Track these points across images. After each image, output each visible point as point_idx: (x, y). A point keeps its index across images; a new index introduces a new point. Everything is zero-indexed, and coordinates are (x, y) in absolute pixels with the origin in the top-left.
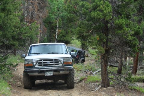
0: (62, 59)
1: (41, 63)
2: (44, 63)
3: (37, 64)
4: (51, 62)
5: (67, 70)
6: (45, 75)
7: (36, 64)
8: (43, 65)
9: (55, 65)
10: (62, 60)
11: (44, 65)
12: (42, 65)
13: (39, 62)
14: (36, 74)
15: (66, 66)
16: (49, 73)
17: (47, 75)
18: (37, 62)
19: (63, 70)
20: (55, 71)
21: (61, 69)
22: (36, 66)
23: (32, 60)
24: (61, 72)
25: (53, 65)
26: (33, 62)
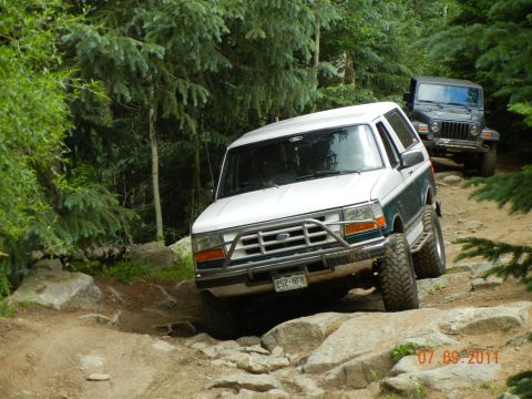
0: (334, 213)
1: (255, 241)
2: (266, 239)
3: (239, 247)
4: (293, 234)
5: (361, 255)
6: (277, 290)
7: (232, 250)
8: (262, 249)
9: (313, 239)
10: (334, 219)
11: (268, 248)
12: (257, 250)
13: (243, 238)
14: (239, 289)
15: (352, 240)
16: (289, 279)
17: (285, 289)
18: (234, 243)
19: (345, 260)
20: (315, 266)
21: (337, 258)
22: (234, 257)
23: (219, 234)
24: (340, 269)
25: (302, 242)
26: (222, 239)
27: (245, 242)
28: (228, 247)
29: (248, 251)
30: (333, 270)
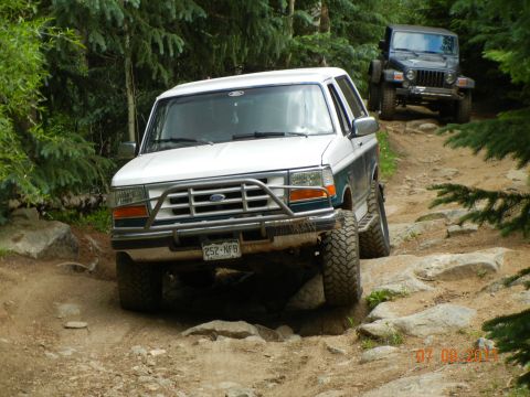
0: (279, 176)
1: (185, 200)
2: (198, 198)
3: (165, 205)
4: (228, 195)
5: (305, 227)
6: (206, 258)
7: (158, 207)
8: (192, 210)
9: (251, 204)
10: (278, 183)
11: (199, 209)
12: (187, 211)
13: (170, 195)
14: (163, 253)
15: (297, 208)
16: (221, 247)
17: (214, 257)
18: (160, 200)
19: (286, 230)
20: (251, 235)
21: (278, 227)
22: (158, 218)
23: (143, 189)
24: (280, 241)
25: (239, 205)
26: (146, 195)
27: (173, 201)
28: (153, 204)
29: (176, 212)
30: (272, 240)
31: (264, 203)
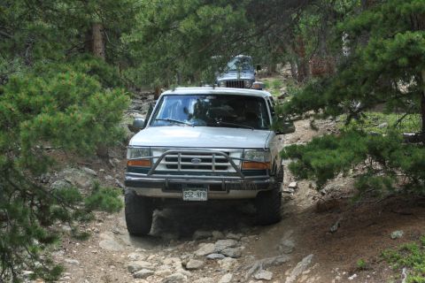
0: (238, 152)
1: (176, 159)
2: (183, 160)
3: (162, 162)
4: (204, 160)
5: (250, 186)
6: (184, 199)
7: (158, 163)
8: (179, 167)
9: (217, 168)
10: (238, 155)
11: (183, 167)
12: (176, 167)
13: (167, 156)
14: (157, 192)
15: (247, 173)
16: (195, 192)
17: (190, 199)
18: (160, 159)
19: (239, 187)
20: (214, 187)
21: (233, 184)
22: (159, 168)
23: (150, 150)
24: (233, 193)
25: (210, 167)
26: (151, 154)
27: (167, 159)
28: (155, 161)
29: (168, 166)
30: (228, 192)
31: (225, 168)
